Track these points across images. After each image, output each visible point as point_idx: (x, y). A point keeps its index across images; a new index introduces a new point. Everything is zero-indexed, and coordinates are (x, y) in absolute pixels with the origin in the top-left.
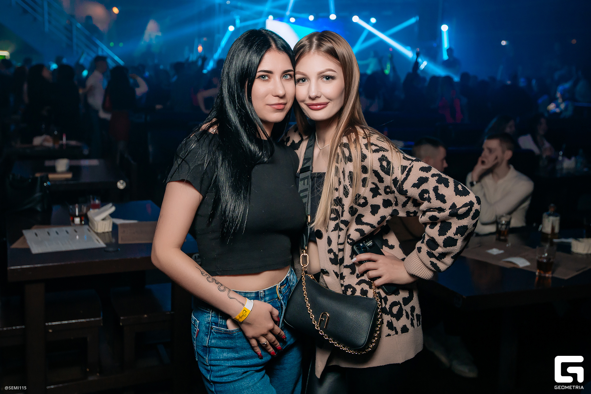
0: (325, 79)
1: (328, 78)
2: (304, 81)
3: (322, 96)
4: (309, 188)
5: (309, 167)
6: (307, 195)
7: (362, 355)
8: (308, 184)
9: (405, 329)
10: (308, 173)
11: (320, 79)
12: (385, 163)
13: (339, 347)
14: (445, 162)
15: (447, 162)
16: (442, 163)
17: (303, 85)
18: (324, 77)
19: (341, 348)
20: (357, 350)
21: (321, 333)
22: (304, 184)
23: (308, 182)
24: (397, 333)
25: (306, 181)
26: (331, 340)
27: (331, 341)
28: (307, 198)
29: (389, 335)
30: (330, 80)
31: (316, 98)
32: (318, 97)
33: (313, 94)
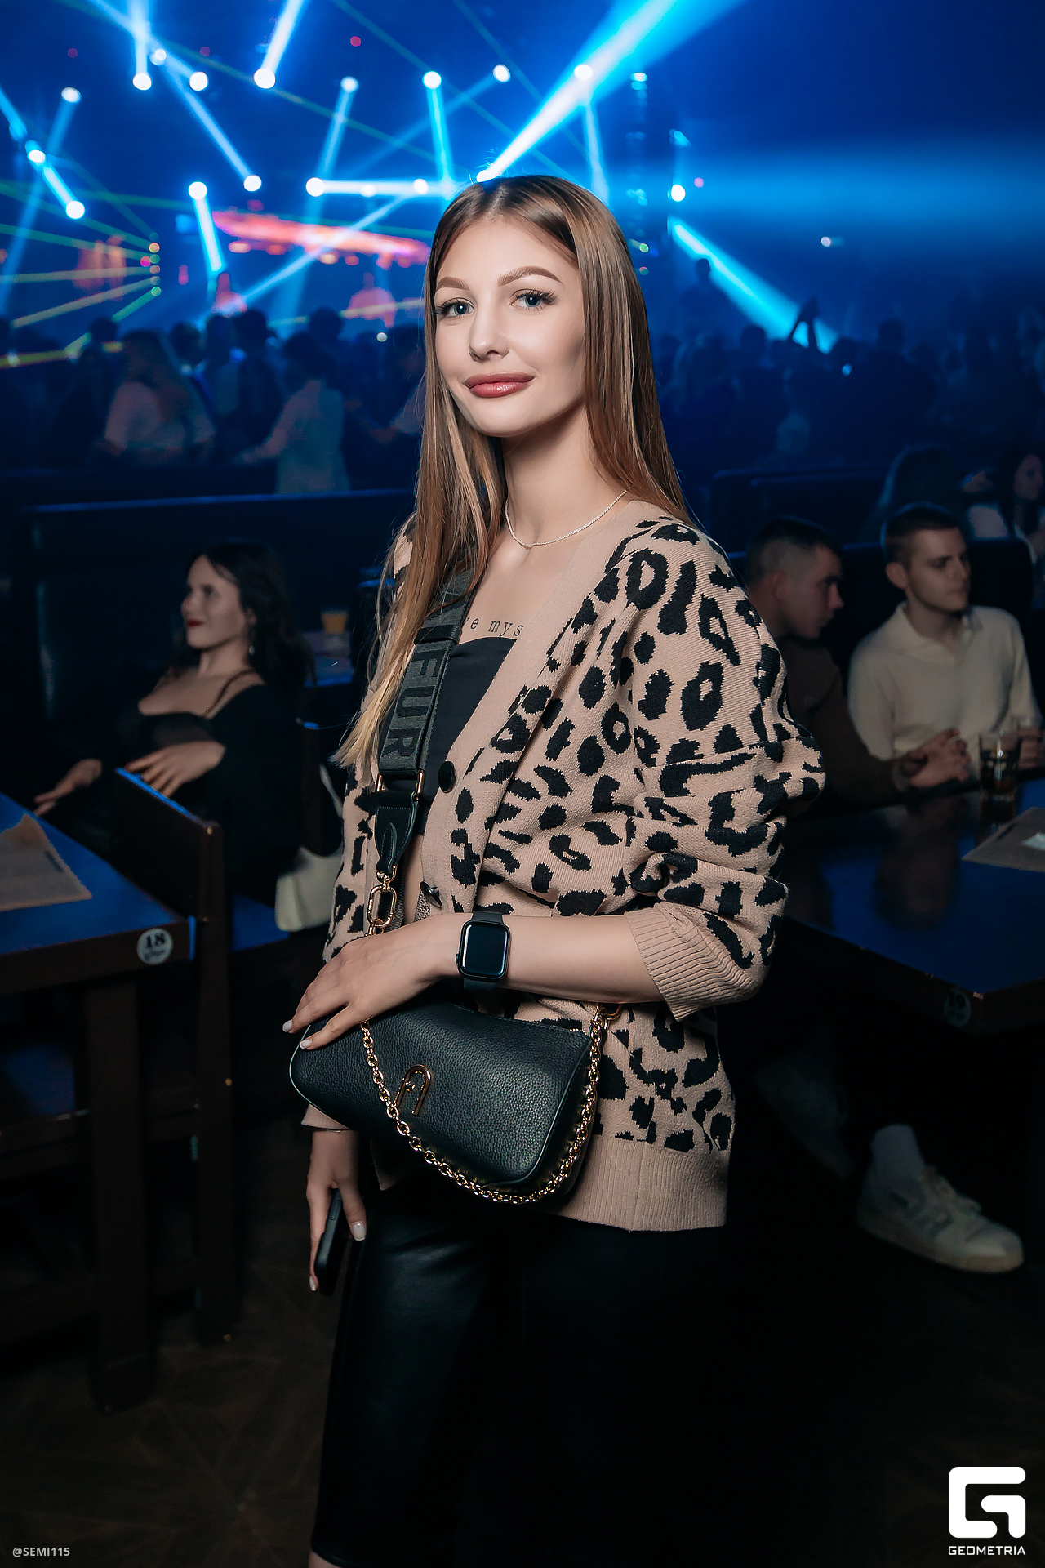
0: (523, 303)
1: (536, 299)
2: (461, 312)
3: (511, 354)
4: (438, 687)
5: (449, 628)
6: (427, 707)
7: (522, 1205)
8: (435, 675)
9: (681, 1142)
10: (444, 645)
11: (509, 303)
12: (706, 687)
13: (453, 1181)
14: (834, 589)
15: (842, 592)
16: (826, 596)
17: (457, 321)
18: (522, 296)
19: (461, 1181)
20: (508, 1190)
21: (404, 1131)
22: (423, 672)
23: (437, 669)
24: (651, 1138)
25: (432, 663)
26: (430, 1154)
27: (430, 1158)
28: (425, 717)
29: (627, 1136)
30: (541, 304)
31: (492, 356)
32: (497, 353)
33: (481, 344)
